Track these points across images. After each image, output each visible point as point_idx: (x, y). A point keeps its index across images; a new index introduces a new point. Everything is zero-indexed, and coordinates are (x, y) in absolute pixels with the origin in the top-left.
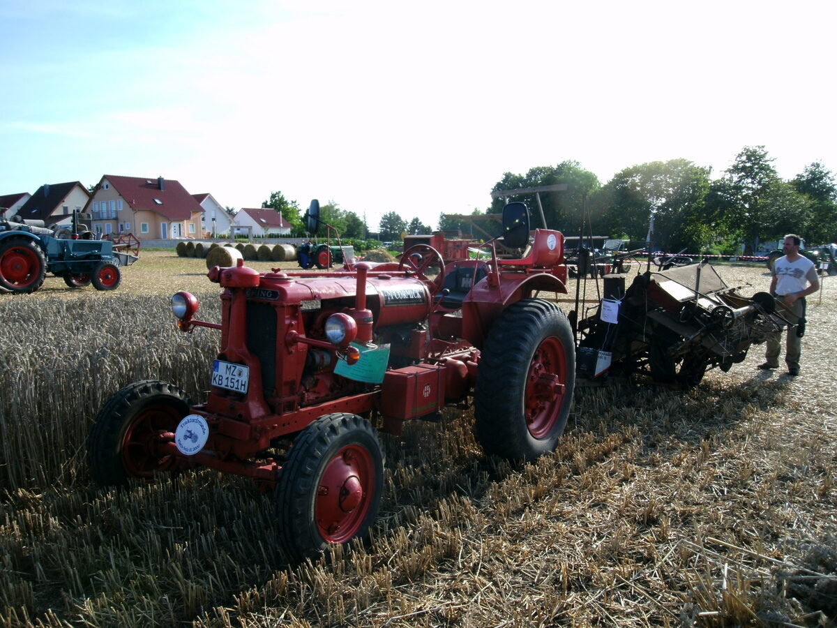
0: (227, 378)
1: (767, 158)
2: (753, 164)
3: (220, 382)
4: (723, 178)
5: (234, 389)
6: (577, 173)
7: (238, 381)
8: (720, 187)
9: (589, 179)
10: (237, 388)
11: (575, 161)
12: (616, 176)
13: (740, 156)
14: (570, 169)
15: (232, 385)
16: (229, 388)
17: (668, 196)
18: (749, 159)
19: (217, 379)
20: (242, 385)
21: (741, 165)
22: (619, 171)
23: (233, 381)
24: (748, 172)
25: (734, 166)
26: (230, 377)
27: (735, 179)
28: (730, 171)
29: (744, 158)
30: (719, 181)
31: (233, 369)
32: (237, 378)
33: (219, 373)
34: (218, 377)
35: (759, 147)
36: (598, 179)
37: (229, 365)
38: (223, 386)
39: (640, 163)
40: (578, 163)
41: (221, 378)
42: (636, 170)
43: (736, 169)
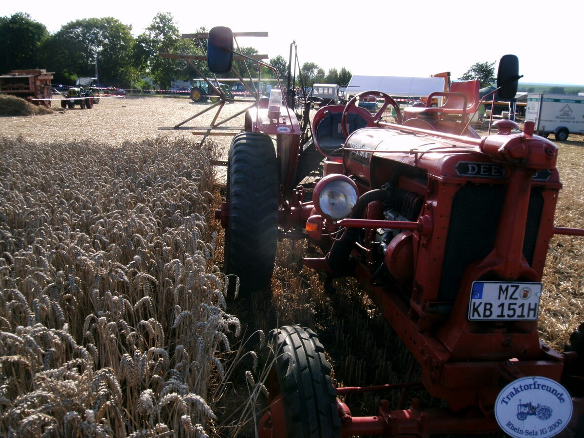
0: (502, 305)
1: (173, 21)
2: (163, 24)
3: (488, 313)
4: (144, 34)
5: (515, 318)
6: (29, 24)
7: (522, 305)
8: (142, 40)
9: (39, 29)
10: (522, 316)
11: (26, 13)
12: (63, 27)
13: (155, 18)
14: (23, 19)
15: (511, 313)
16: (506, 318)
17: (105, 45)
18: (161, 21)
19: (481, 310)
20: (530, 309)
21: (157, 25)
22: (65, 24)
23: (512, 307)
24: (161, 30)
25: (151, 26)
26: (507, 302)
27: (153, 35)
28: (149, 29)
29: (158, 20)
30: (141, 36)
31: (511, 290)
32: (520, 302)
33: (484, 300)
34: (482, 306)
35: (168, 13)
36: (47, 29)
37: (504, 286)
38: (494, 317)
39: (81, 19)
40: (28, 15)
41: (488, 307)
42: (78, 24)
43: (153, 28)
